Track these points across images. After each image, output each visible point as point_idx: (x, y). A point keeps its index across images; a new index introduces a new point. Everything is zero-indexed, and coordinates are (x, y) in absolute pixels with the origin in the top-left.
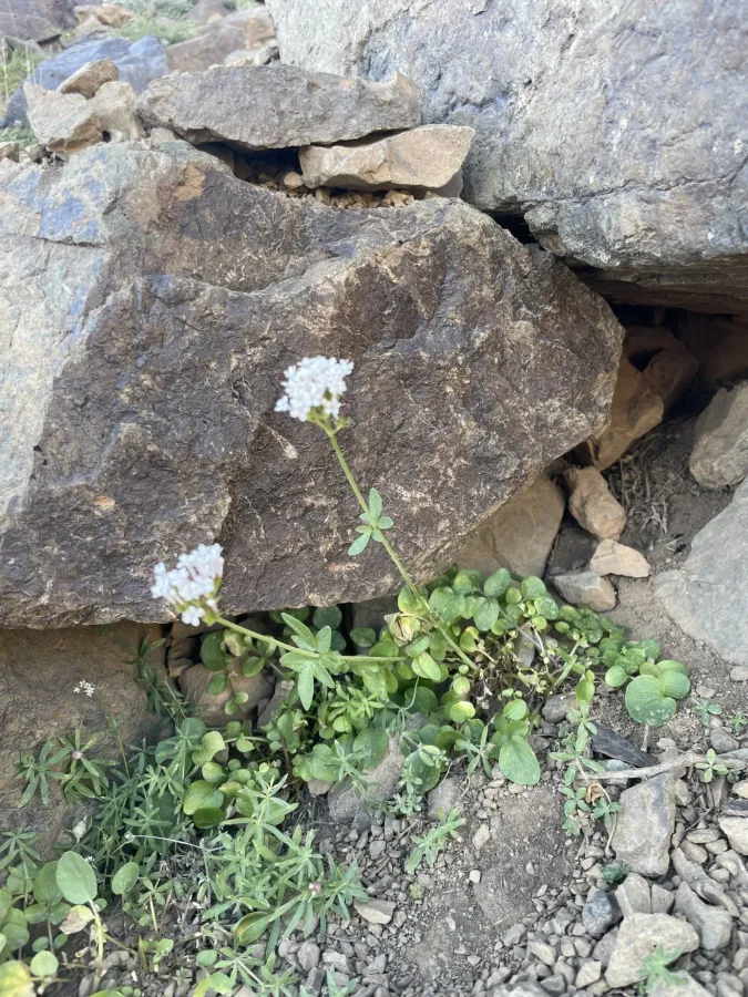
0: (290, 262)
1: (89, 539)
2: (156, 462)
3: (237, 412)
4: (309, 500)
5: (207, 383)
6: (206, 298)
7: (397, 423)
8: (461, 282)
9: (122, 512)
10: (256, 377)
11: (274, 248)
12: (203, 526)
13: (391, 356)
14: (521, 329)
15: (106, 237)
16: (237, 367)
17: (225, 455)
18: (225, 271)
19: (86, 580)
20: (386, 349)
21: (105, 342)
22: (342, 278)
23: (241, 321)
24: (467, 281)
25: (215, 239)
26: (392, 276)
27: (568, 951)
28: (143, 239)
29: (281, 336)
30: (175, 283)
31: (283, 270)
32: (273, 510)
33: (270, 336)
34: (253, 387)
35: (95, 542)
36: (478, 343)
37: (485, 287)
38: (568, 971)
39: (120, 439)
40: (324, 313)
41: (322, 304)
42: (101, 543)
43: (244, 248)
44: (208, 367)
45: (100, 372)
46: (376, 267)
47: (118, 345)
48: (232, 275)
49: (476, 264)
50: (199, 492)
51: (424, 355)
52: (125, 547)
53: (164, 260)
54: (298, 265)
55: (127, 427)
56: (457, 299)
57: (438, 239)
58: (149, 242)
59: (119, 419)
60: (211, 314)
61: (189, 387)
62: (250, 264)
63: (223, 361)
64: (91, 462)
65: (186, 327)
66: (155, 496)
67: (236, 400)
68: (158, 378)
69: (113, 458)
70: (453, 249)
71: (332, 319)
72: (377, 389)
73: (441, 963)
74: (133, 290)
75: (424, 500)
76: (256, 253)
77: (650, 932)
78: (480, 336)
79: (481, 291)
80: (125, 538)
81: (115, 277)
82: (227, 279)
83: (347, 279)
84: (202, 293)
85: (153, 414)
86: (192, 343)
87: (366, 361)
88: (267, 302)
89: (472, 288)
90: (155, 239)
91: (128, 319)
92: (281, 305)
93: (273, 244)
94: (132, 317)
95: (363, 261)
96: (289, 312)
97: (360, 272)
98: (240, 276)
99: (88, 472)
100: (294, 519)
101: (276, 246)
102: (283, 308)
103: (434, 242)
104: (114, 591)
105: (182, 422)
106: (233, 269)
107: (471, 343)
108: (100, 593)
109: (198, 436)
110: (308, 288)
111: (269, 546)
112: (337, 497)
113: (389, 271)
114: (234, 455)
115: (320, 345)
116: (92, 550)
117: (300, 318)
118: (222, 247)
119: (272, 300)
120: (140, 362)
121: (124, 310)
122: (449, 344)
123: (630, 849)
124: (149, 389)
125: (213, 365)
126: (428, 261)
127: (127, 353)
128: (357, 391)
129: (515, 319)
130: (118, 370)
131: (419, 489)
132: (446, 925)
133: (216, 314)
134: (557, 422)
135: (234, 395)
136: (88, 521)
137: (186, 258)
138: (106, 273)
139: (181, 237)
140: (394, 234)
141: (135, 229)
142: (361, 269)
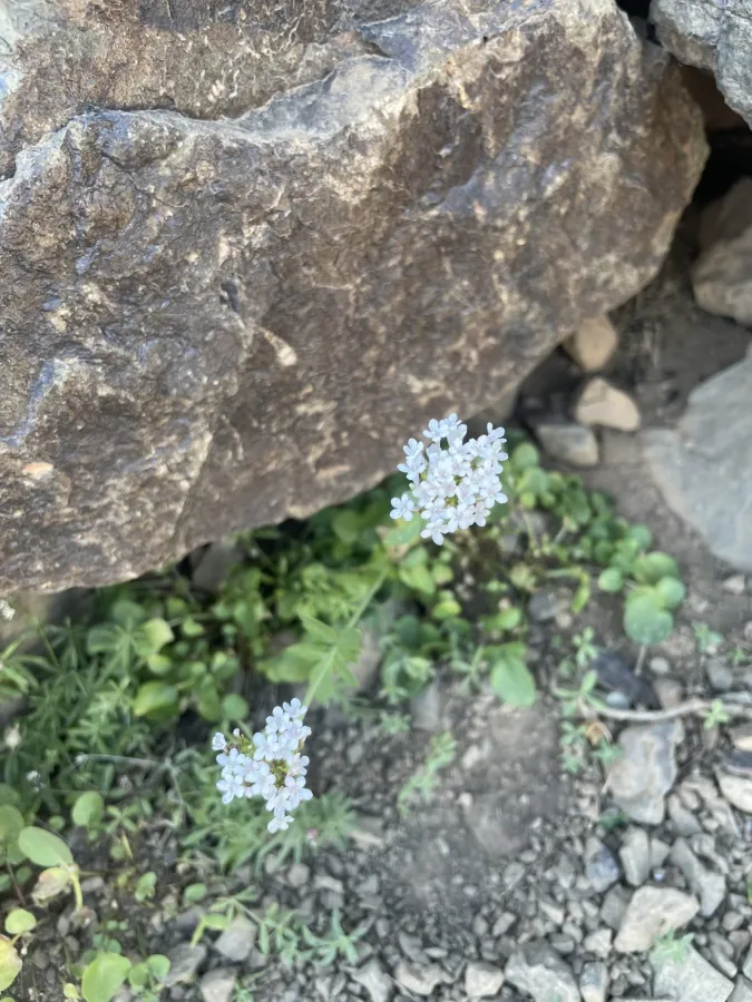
0: (307, 57)
1: (18, 514)
2: (110, 407)
3: (226, 325)
4: (301, 409)
5: (184, 288)
6: (187, 152)
7: (425, 302)
8: (547, 100)
9: (62, 475)
10: (253, 267)
11: (286, 35)
12: (176, 477)
13: (438, 217)
14: (604, 166)
15: (12, 42)
16: (230, 258)
17: (209, 387)
18: (208, 83)
19: (18, 560)
20: (432, 206)
21: (23, 242)
22: (395, 109)
23: (240, 187)
24: (557, 99)
25: (197, 27)
26: (464, 97)
27: (577, 913)
28: (77, 42)
29: (297, 206)
30: (137, 129)
31: (295, 70)
32: (255, 424)
33: (282, 208)
34: (248, 284)
35: (28, 517)
36: (550, 190)
37: (579, 109)
38: (577, 934)
39: (56, 388)
40: (363, 167)
41: (364, 153)
42: (37, 515)
43: (241, 38)
44: (186, 263)
45: (16, 289)
46: (446, 85)
47: (44, 243)
48: (218, 88)
49: (578, 76)
50: (169, 435)
51: (480, 212)
52: (70, 515)
53: (112, 77)
54: (319, 61)
55: (67, 369)
56: (536, 126)
57: (537, 33)
58: (88, 44)
59: (51, 355)
60: (194, 180)
61: (157, 297)
62: (248, 65)
63: (208, 251)
64: (13, 418)
65: (154, 203)
66: (110, 450)
67: (225, 307)
68: (110, 288)
69: (47, 412)
70: (554, 50)
71: (374, 174)
72: (409, 260)
73: (437, 890)
74: (67, 146)
75: (436, 389)
76: (257, 47)
77: (660, 908)
78: (556, 180)
79: (572, 113)
80: (69, 505)
81: (29, 119)
82: (211, 98)
83: (404, 108)
84: (180, 144)
85: (103, 342)
86: (163, 229)
87: (404, 223)
88: (283, 154)
89: (562, 109)
90: (97, 40)
91: (61, 201)
92: (302, 160)
93: (286, 27)
94: (66, 196)
95: (430, 77)
96: (314, 169)
97: (422, 96)
98: (231, 89)
99: (8, 434)
100: (281, 431)
101: (289, 30)
102: (305, 164)
103: (531, 38)
104: (57, 565)
105: (145, 347)
106: (220, 77)
107: (541, 189)
108: (39, 572)
109: (170, 365)
110: (346, 128)
111: (248, 467)
112: (336, 399)
113: (462, 89)
114: (220, 384)
115: (351, 216)
116: (23, 526)
117: (329, 179)
118: (206, 41)
119: (290, 151)
120: (81, 265)
121: (55, 187)
122: (513, 193)
123: (628, 794)
124: (96, 305)
125: (193, 258)
126: (515, 69)
127: (58, 254)
128: (383, 266)
129: (600, 150)
130: (47, 282)
131: (433, 377)
132: (437, 847)
133: (201, 178)
134: (607, 282)
135: (222, 300)
136: (16, 495)
137: (148, 70)
138: (13, 113)
139: (142, 29)
140: (475, 19)
141: (63, 23)
142: (426, 90)
